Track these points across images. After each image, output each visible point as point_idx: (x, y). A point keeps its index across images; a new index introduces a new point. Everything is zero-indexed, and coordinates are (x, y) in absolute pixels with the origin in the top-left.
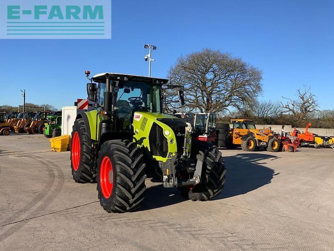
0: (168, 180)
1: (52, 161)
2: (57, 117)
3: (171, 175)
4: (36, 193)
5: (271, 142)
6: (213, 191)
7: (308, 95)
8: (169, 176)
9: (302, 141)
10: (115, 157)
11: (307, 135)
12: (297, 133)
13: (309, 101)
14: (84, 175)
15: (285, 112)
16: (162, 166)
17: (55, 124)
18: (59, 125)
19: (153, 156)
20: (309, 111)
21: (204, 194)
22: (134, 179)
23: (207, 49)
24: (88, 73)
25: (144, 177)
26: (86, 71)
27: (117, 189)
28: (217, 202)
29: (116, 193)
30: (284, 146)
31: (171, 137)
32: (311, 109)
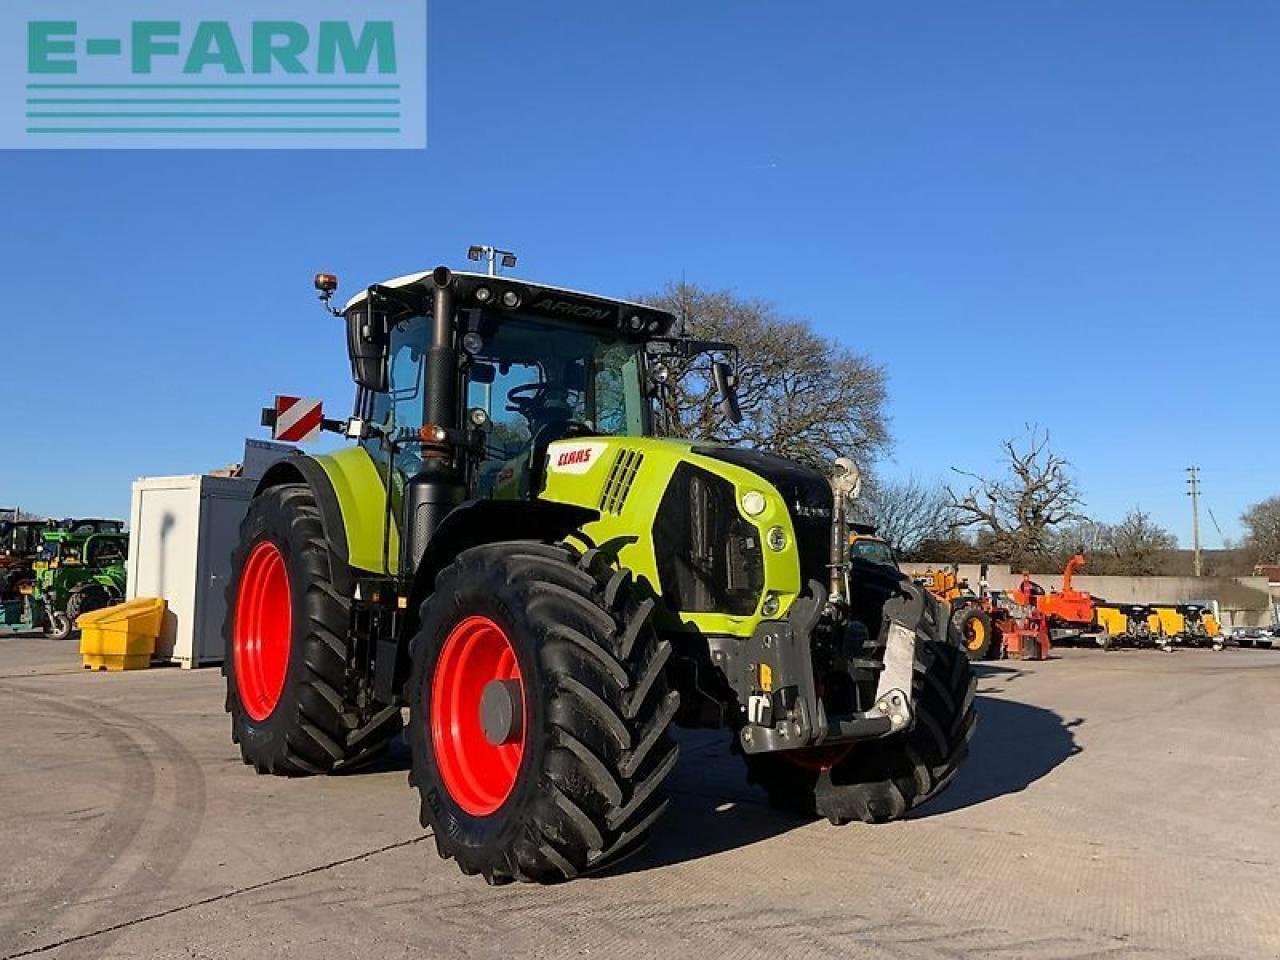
0: (773, 717)
1: (106, 702)
2: (88, 539)
3: (783, 691)
4: (88, 819)
5: (960, 621)
6: (931, 773)
7: (1041, 462)
8: (775, 697)
9: (1053, 623)
10: (535, 608)
11: (1071, 601)
12: (1033, 592)
13: (1048, 482)
14: (312, 732)
15: (964, 524)
16: (724, 657)
17: (81, 567)
18: (95, 570)
19: (681, 614)
20: (1048, 520)
21: (898, 786)
22: (631, 712)
23: (683, 287)
24: (329, 286)
25: (670, 702)
26: (318, 276)
27: (556, 759)
28: (934, 822)
29: (553, 777)
30: (1004, 639)
31: (773, 520)
32: (1056, 511)
